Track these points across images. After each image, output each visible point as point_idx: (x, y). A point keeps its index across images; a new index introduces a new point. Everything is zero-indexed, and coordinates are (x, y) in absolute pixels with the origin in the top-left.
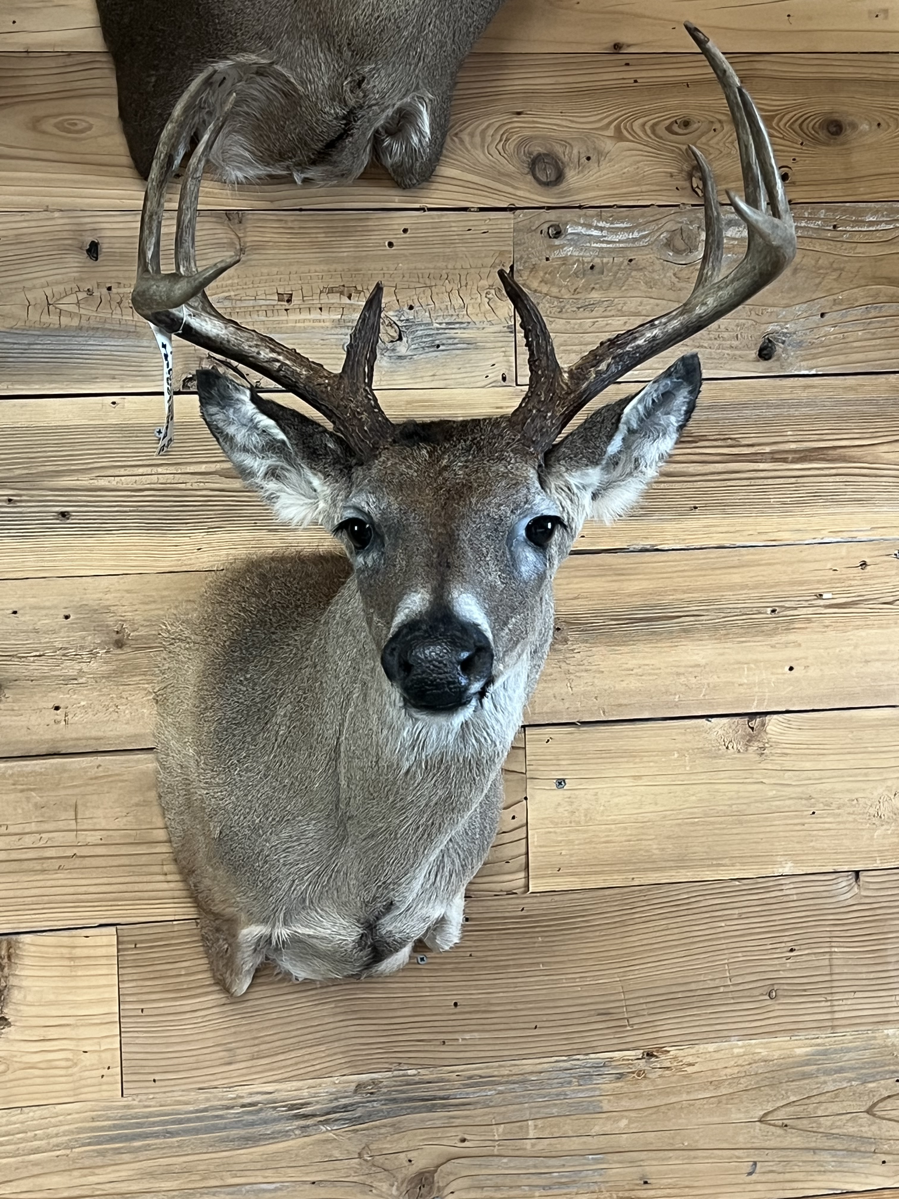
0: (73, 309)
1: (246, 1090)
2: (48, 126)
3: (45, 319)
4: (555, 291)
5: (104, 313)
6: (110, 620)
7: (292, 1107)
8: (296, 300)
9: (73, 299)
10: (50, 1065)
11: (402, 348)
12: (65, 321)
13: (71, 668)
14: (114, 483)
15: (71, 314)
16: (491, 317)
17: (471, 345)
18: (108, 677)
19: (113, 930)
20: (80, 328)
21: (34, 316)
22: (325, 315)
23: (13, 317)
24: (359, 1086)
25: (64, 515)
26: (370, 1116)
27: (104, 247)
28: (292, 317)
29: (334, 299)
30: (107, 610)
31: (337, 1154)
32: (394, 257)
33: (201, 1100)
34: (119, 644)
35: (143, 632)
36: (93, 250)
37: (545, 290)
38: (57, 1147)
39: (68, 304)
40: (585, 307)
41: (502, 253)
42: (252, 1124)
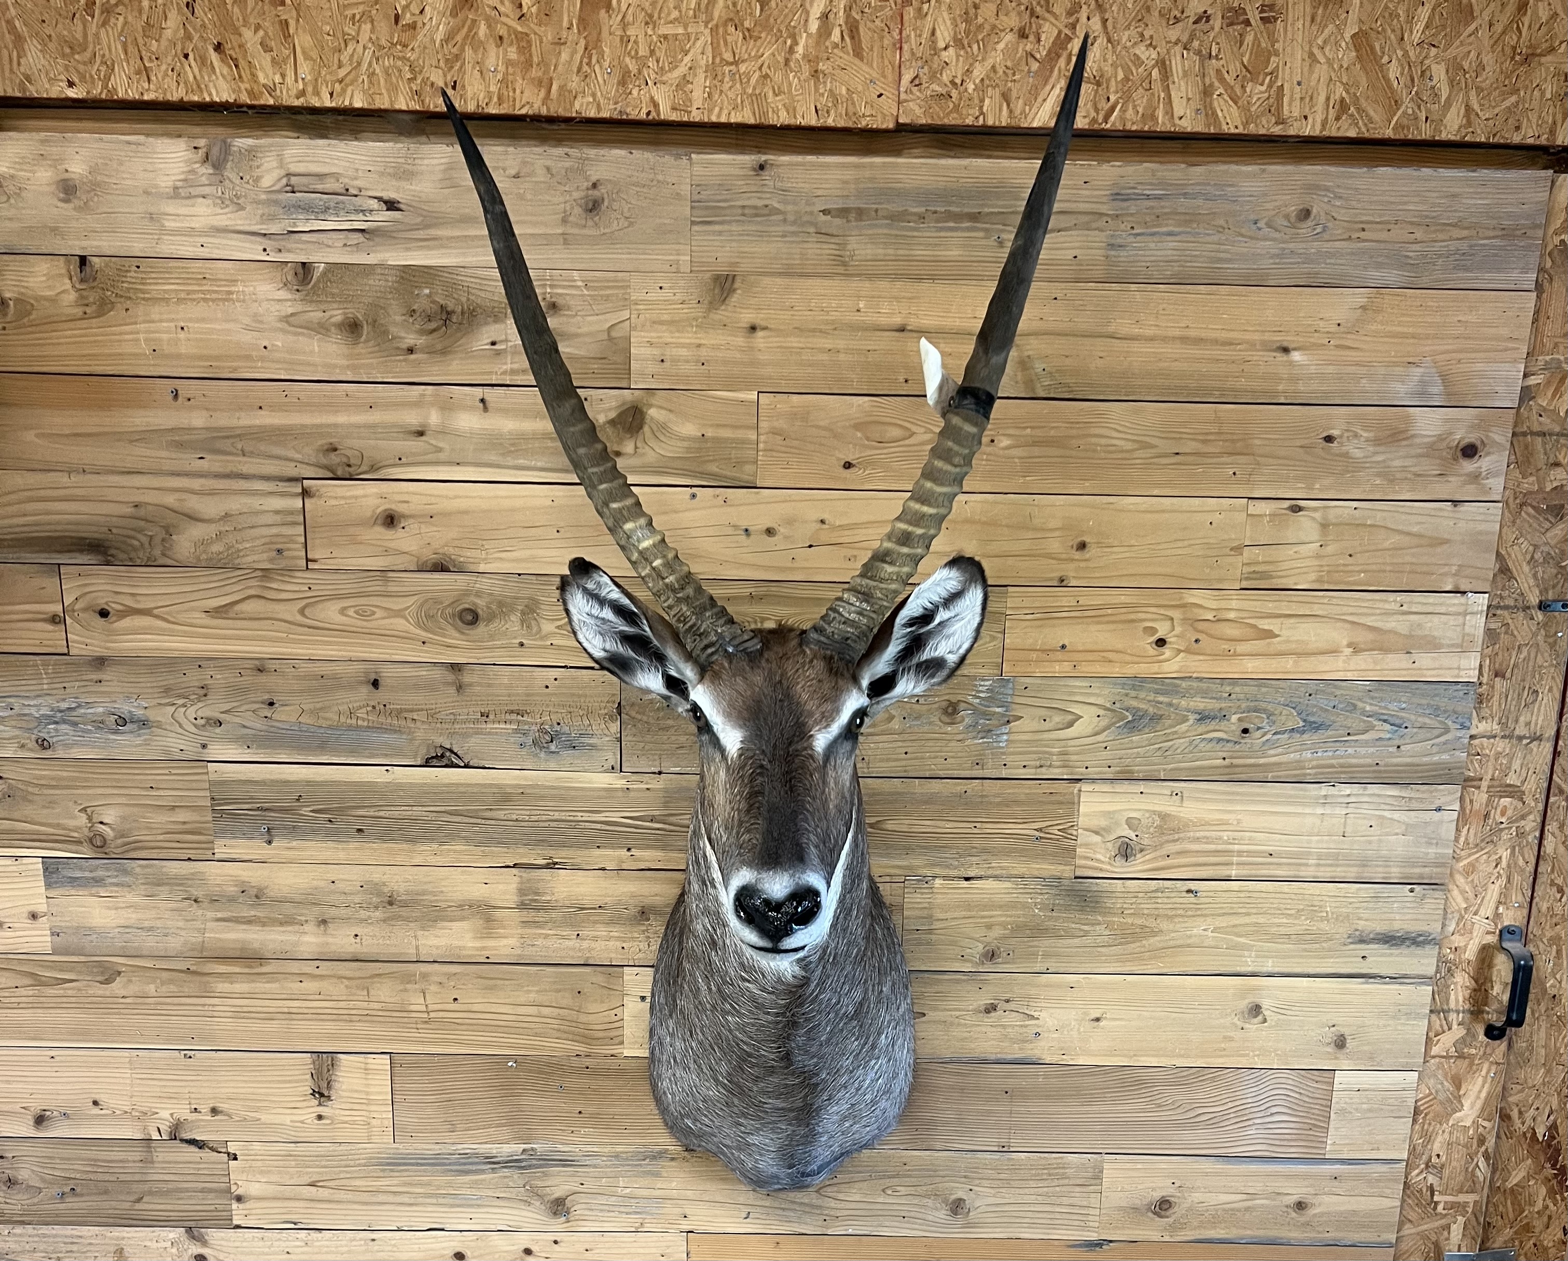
0: (365, 716)
1: (460, 1146)
2: (351, 612)
3: (349, 721)
4: (645, 718)
5: (382, 719)
6: (386, 890)
7: (487, 1158)
8: (491, 717)
9: (364, 710)
10: (354, 1123)
11: (553, 747)
12: (360, 722)
13: (363, 914)
14: (387, 814)
15: (363, 720)
16: (606, 732)
17: (593, 747)
18: (384, 921)
19: (388, 1057)
20: (368, 727)
21: (343, 719)
22: (508, 726)
23: (330, 719)
24: (524, 1150)
25: (359, 830)
26: (530, 1167)
27: (381, 682)
28: (490, 726)
29: (514, 716)
30: (384, 884)
31: (511, 1184)
32: (549, 694)
33: (437, 1149)
34: (391, 903)
35: (404, 897)
36: (375, 684)
37: (639, 717)
38: (359, 1165)
39: (362, 713)
40: (663, 729)
41: (614, 695)
42: (465, 1164)
